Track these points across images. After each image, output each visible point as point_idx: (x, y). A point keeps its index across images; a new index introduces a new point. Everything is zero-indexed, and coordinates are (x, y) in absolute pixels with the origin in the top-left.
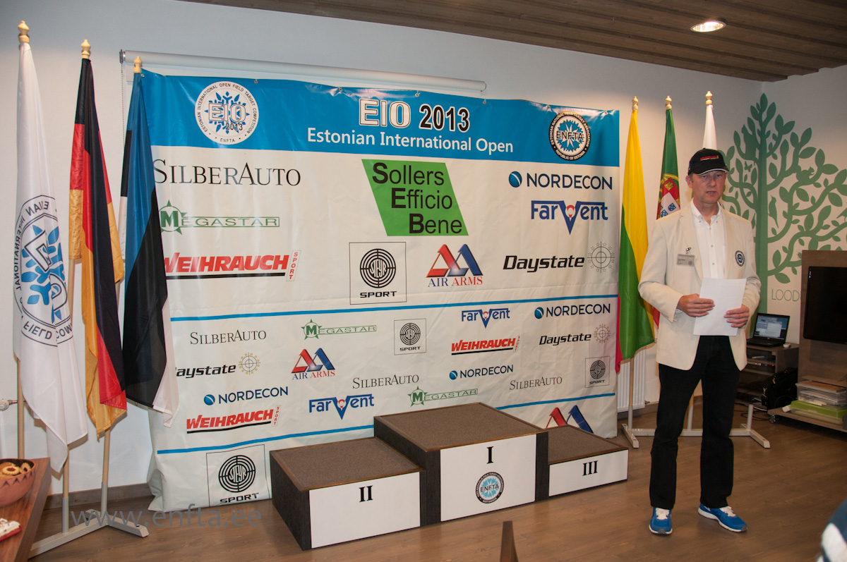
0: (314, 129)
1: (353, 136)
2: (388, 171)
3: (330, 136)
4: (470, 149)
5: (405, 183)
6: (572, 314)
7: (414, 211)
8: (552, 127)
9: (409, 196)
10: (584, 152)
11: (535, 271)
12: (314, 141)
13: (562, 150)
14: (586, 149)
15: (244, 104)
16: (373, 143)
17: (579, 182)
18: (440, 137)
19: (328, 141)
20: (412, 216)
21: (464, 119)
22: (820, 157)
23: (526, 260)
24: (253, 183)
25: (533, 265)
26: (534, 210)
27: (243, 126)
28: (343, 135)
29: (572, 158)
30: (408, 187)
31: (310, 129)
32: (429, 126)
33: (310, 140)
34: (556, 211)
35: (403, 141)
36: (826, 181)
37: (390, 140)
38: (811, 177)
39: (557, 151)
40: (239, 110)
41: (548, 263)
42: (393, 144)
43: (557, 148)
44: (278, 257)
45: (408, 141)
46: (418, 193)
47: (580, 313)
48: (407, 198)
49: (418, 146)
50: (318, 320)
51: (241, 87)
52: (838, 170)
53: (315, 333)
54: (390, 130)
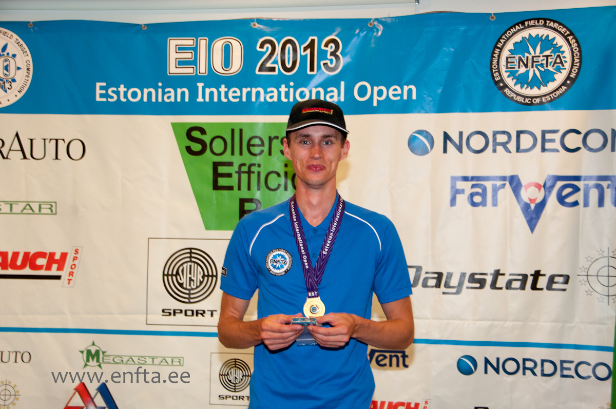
0: (104, 84)
1: (160, 91)
2: (207, 139)
3: (126, 94)
4: (342, 99)
5: (233, 154)
6: (543, 375)
7: (245, 194)
8: (497, 51)
9: (239, 173)
10: (564, 88)
11: (458, 292)
12: (104, 100)
13: (517, 88)
14: (569, 81)
15: (14, 56)
16: (187, 99)
17: (552, 141)
18: (292, 84)
19: (123, 99)
20: (242, 201)
21: (333, 54)
23: (440, 274)
24: (25, 157)
25: (455, 282)
26: (456, 192)
27: (13, 84)
28: (146, 91)
29: (538, 100)
30: (237, 160)
31: (98, 85)
32: (273, 69)
33: (98, 99)
34: (501, 193)
35: (231, 94)
37: (212, 94)
39: (506, 90)
40: (7, 63)
41: (484, 280)
42: (216, 100)
43: (506, 86)
44: (52, 255)
45: (238, 94)
46: (253, 169)
47: (563, 376)
48: (235, 176)
49: (254, 99)
50: (104, 342)
51: (10, 33)
53: (98, 361)
54: (213, 79)
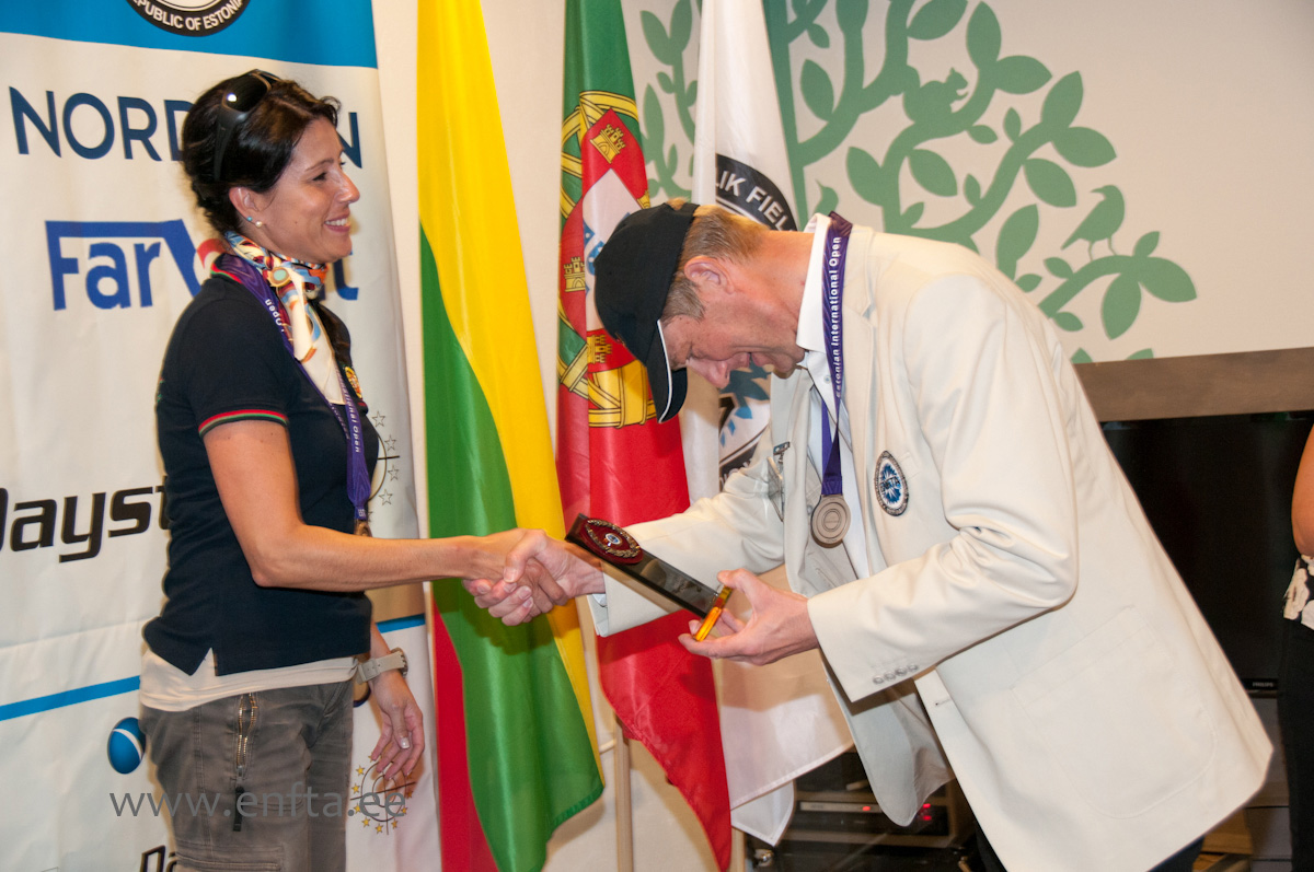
10: (239, 0)
11: (94, 551)
22: (985, 34)
23: (49, 506)
25: (83, 525)
29: (194, 22)
34: (154, 268)
36: (1012, 120)
38: (957, 106)
52: (1047, 76)
